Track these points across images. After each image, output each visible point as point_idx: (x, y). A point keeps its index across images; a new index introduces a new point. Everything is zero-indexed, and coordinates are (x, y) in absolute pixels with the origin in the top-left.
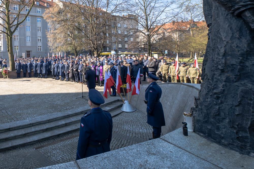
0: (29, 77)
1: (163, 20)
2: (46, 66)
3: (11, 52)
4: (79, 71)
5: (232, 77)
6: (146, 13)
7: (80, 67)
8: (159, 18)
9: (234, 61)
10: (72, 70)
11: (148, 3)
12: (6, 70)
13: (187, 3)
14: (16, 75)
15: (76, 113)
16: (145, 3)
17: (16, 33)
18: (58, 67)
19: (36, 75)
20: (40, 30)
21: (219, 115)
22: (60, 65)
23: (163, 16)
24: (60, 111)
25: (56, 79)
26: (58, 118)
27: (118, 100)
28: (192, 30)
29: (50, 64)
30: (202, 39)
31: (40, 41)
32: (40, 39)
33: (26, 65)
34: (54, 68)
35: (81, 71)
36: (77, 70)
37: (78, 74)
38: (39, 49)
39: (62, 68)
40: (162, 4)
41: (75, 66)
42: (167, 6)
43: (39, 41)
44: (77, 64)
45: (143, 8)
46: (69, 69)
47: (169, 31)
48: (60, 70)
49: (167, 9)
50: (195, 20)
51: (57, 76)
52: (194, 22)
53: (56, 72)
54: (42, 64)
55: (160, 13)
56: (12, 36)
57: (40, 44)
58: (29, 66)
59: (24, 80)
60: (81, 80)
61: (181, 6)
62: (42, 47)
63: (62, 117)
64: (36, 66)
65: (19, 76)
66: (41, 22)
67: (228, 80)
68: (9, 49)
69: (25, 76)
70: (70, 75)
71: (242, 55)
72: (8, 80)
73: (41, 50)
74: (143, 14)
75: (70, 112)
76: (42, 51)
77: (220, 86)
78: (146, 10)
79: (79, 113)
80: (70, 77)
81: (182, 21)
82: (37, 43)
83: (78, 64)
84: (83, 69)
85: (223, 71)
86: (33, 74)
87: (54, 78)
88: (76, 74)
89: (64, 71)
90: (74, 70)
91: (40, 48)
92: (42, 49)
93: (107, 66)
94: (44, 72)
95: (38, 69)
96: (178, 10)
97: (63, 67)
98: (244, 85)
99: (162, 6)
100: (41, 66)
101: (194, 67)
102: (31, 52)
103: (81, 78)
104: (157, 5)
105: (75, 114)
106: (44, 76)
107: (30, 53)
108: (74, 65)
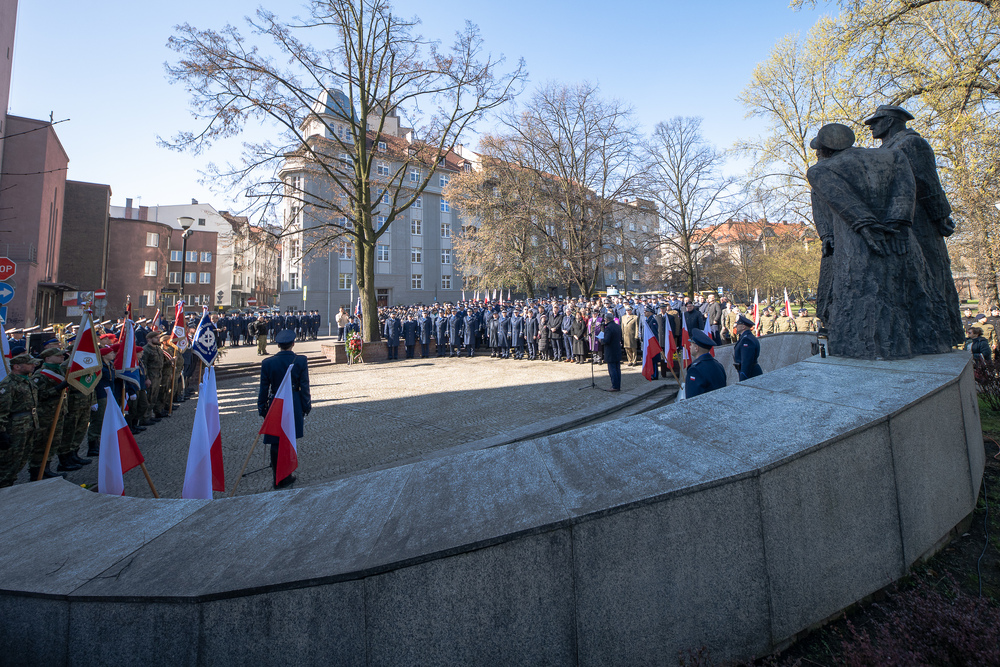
0: (423, 357)
1: (716, 217)
2: (473, 326)
3: (369, 288)
4: (565, 332)
5: (858, 293)
6: (680, 199)
7: (566, 323)
8: (707, 214)
9: (858, 277)
10: (547, 330)
11: (685, 177)
12: (358, 340)
13: (756, 184)
14: (384, 352)
15: (598, 414)
16: (677, 177)
17: (385, 239)
18: (507, 325)
19: (443, 351)
20: (419, 228)
21: (850, 331)
22: (513, 321)
23: (714, 209)
24: (562, 413)
25: (500, 356)
26: (565, 424)
27: (665, 387)
28: (767, 243)
29: (479, 318)
30: (787, 262)
31: (419, 260)
32: (419, 255)
33: (415, 325)
34: (496, 329)
35: (569, 333)
36: (559, 331)
37: (561, 340)
38: (414, 282)
39: (518, 327)
40: (712, 182)
41: (553, 321)
42: (721, 188)
43: (414, 260)
44: (558, 315)
45: (674, 188)
46: (538, 330)
47: (725, 241)
48: (513, 333)
49: (722, 194)
50: (771, 220)
51: (505, 348)
52: (768, 223)
53: (501, 339)
54: (462, 322)
55: (709, 203)
56: (375, 242)
57: (417, 268)
58: (425, 328)
59: (415, 363)
60: (568, 353)
61: (746, 190)
62: (423, 277)
63: (573, 422)
64: (444, 327)
65: (392, 355)
66: (422, 207)
67: (854, 296)
68: (363, 282)
69: (410, 355)
70: (541, 344)
71: (864, 271)
72: (362, 366)
73: (419, 286)
74: (676, 203)
75: (583, 413)
76: (422, 287)
77: (849, 303)
78: (681, 192)
79: (601, 413)
80: (540, 348)
81: (746, 220)
82: (408, 267)
83: (560, 315)
84: (575, 327)
85: (850, 288)
86: (432, 347)
87: (495, 356)
88: (555, 340)
89: (523, 335)
90: (553, 330)
91: (416, 279)
92: (422, 284)
93: (631, 317)
94: (467, 341)
95: (451, 333)
96: (741, 198)
97: (521, 324)
98: (868, 299)
99: (713, 187)
100: (459, 324)
101: (785, 316)
102: (389, 292)
103: (567, 350)
104: (702, 184)
105: (595, 415)
106: (467, 352)
107: (389, 294)
108: (551, 320)
